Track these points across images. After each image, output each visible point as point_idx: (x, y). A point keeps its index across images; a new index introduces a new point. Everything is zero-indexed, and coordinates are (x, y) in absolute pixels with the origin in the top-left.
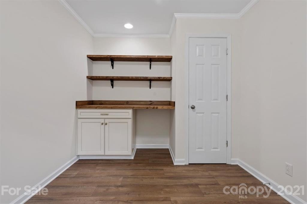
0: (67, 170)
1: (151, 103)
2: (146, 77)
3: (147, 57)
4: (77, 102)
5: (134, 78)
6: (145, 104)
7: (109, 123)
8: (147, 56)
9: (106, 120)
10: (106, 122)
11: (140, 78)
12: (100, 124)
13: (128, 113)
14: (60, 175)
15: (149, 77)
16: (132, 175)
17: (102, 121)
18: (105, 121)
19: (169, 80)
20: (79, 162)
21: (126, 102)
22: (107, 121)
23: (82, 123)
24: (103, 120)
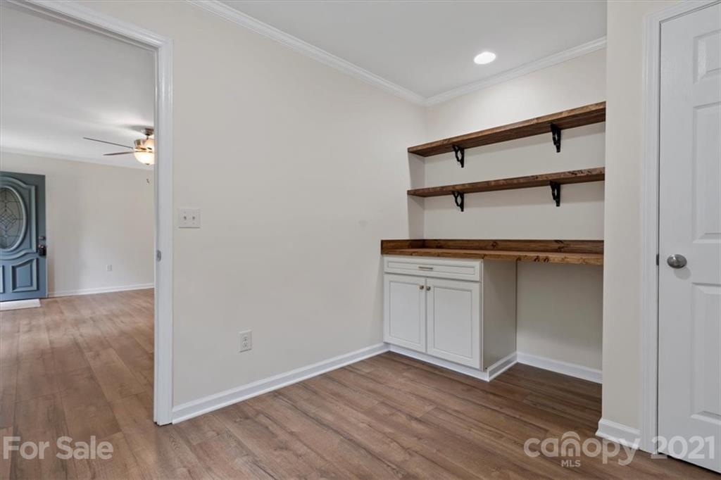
0: (362, 361)
1: (561, 245)
2: (533, 176)
3: (535, 121)
4: (383, 242)
5: (501, 183)
6: (542, 248)
7: (434, 287)
8: (537, 119)
9: (428, 280)
10: (428, 285)
11: (515, 181)
12: (418, 287)
13: (473, 268)
14: (349, 366)
15: (541, 175)
16: (456, 411)
17: (422, 282)
18: (426, 281)
19: (597, 176)
20: (385, 355)
21: (491, 244)
22: (430, 283)
23: (392, 283)
24: (423, 279)
